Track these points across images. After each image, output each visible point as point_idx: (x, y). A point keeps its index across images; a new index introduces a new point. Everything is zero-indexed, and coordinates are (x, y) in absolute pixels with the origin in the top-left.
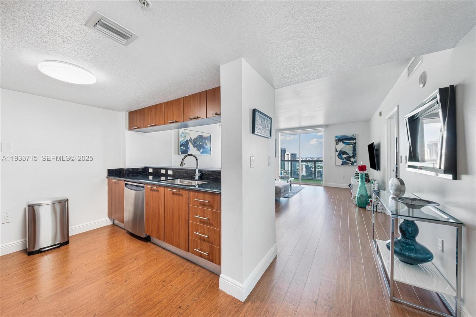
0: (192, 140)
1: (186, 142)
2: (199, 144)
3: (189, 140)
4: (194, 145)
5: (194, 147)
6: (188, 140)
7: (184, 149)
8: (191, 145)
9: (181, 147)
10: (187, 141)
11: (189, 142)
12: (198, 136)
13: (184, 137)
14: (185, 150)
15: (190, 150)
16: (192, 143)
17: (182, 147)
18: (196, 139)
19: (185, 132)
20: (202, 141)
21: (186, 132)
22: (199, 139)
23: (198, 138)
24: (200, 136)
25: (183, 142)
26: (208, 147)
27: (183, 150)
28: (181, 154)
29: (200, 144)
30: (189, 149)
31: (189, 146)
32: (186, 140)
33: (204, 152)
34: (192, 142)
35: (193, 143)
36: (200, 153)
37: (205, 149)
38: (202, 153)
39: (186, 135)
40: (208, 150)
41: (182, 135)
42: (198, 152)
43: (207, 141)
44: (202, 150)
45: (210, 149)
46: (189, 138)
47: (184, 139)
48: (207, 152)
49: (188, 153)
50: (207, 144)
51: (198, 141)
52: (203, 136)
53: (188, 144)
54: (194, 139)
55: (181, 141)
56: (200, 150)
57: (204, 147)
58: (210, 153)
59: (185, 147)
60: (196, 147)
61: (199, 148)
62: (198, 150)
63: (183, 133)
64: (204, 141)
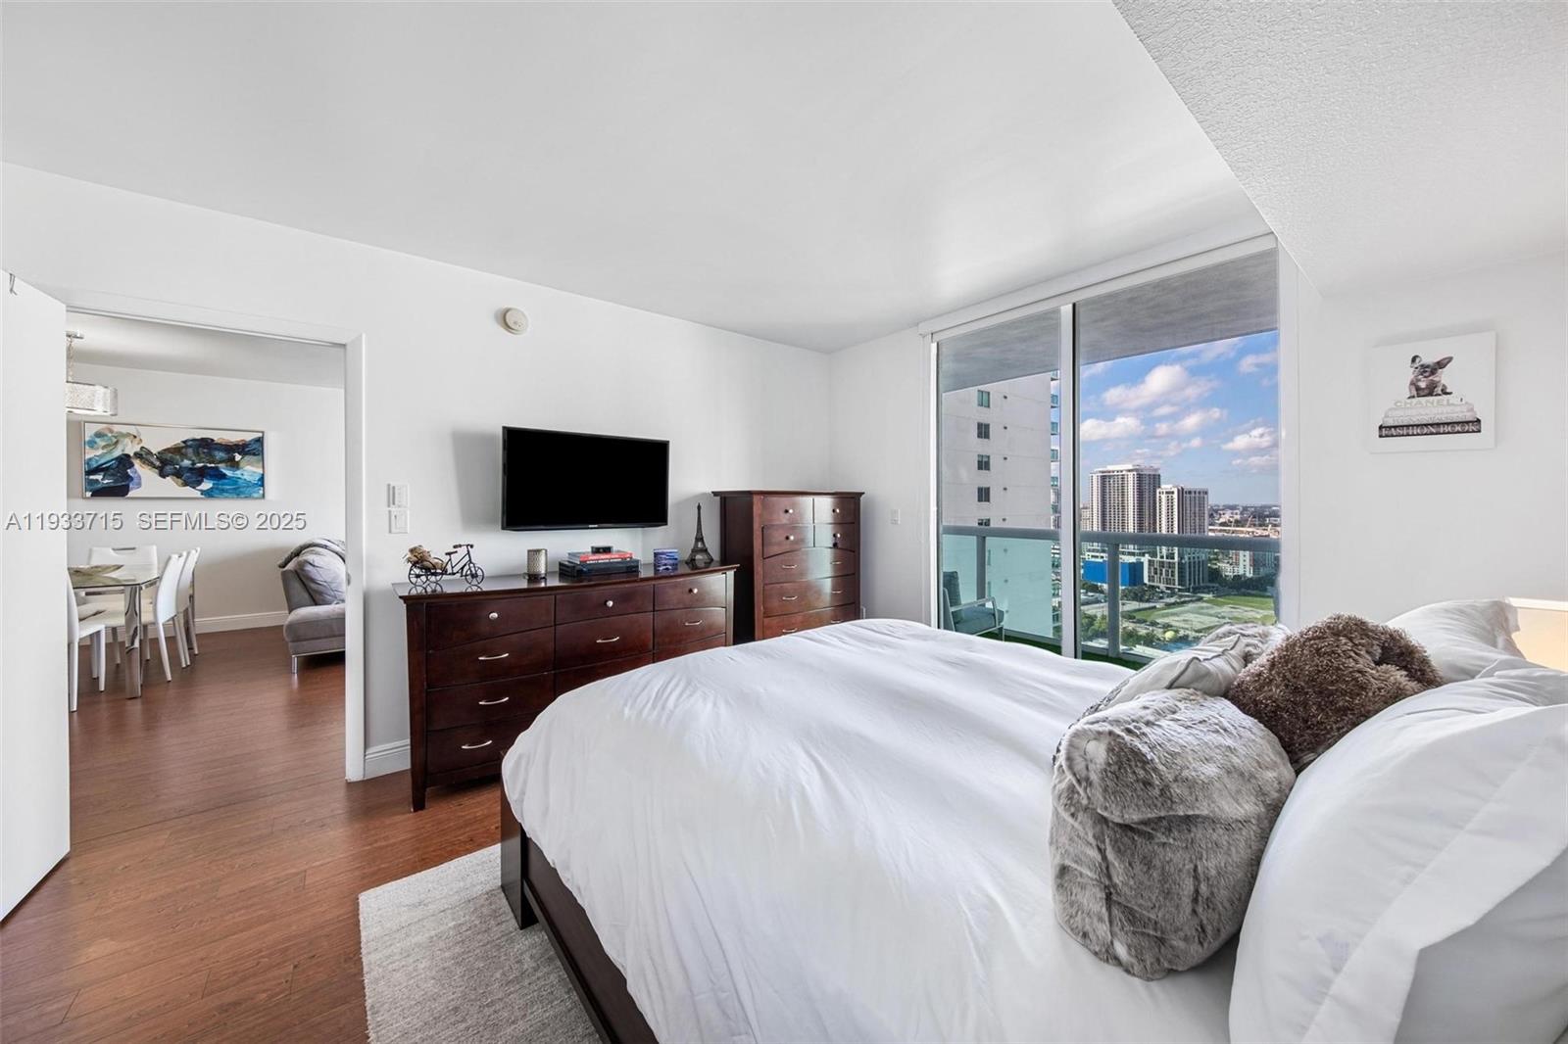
0: (149, 453)
1: (120, 463)
2: (193, 464)
3: (132, 455)
4: (160, 469)
5: (163, 475)
6: (128, 456)
7: (106, 481)
8: (141, 470)
9: (92, 477)
10: (125, 461)
11: (137, 463)
12: (184, 442)
13: (104, 447)
14: (112, 485)
15: (139, 485)
16: (152, 463)
17: (99, 477)
18: (176, 450)
19: (111, 431)
20: (213, 456)
21: (115, 430)
22: (190, 450)
23: (183, 447)
24: (194, 440)
25: (100, 463)
26: (245, 473)
27: (99, 486)
28: (92, 495)
29: (200, 465)
30: (135, 480)
31: (136, 472)
32: (117, 453)
33: (223, 491)
34: (153, 459)
35: (158, 463)
36: (198, 494)
37: (226, 481)
38: (208, 494)
39: (115, 440)
40: (249, 484)
41: (98, 440)
42: (188, 491)
43: (238, 457)
44: (207, 485)
45: (259, 480)
46: (131, 449)
47: (110, 452)
48: (241, 489)
49: (131, 494)
50: (241, 465)
51: (184, 456)
52: (212, 440)
53: (132, 465)
54: (165, 450)
55: (90, 459)
56: (199, 483)
57: (224, 476)
58: (261, 492)
59: (112, 475)
60: (178, 474)
61: (189, 478)
62: (186, 484)
63: (99, 435)
64: (220, 455)
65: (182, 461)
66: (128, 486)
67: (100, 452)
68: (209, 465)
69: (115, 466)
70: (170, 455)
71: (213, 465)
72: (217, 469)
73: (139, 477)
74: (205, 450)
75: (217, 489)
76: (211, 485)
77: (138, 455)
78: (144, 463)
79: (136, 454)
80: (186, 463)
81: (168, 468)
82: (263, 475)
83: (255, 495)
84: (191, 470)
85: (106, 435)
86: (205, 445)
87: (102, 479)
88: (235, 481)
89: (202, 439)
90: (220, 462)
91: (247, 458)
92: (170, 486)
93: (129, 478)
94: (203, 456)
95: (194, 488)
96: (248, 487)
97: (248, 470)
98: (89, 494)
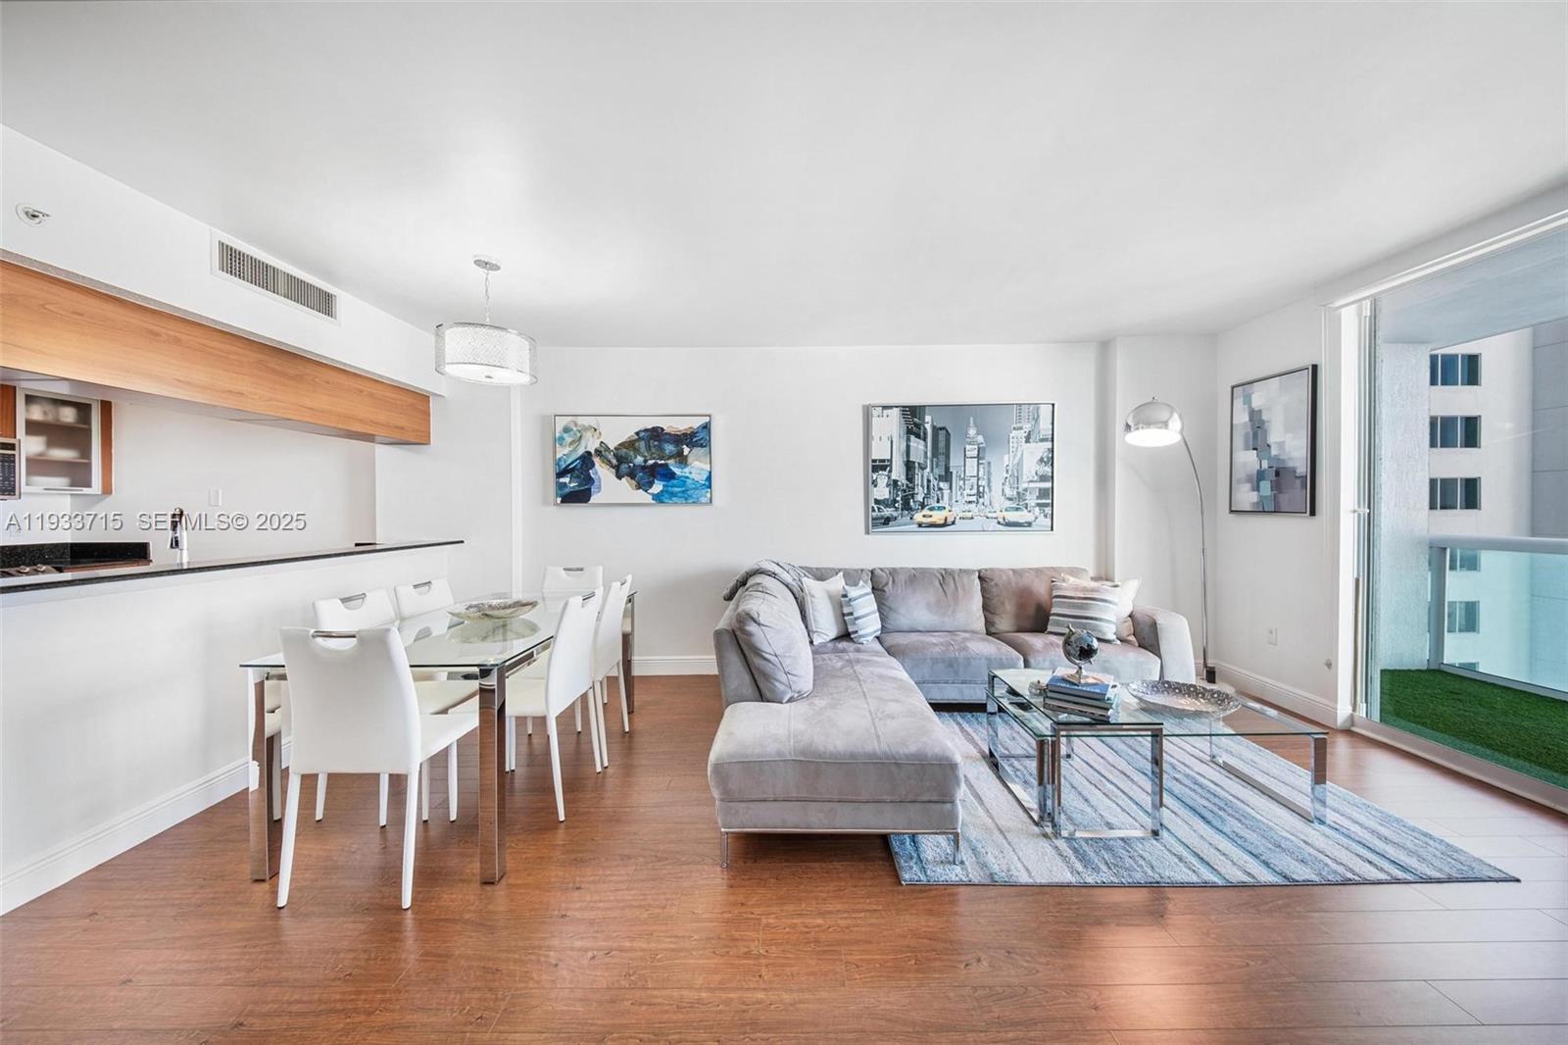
0: (607, 449)
1: (583, 462)
2: (645, 461)
3: (593, 452)
4: (617, 468)
5: (619, 477)
6: (589, 453)
7: (572, 485)
8: (602, 472)
9: (562, 480)
10: (586, 460)
11: (597, 460)
12: (637, 434)
13: (571, 444)
14: (577, 489)
15: (599, 488)
16: (609, 461)
17: (566, 480)
18: (630, 444)
19: (576, 425)
20: (660, 449)
21: (579, 423)
22: (642, 444)
23: (636, 440)
24: (646, 430)
25: (569, 461)
26: (693, 471)
27: (567, 490)
28: (562, 502)
29: (651, 462)
30: (596, 483)
31: (596, 473)
32: (581, 451)
33: (673, 495)
34: (611, 457)
35: (614, 462)
36: (648, 499)
37: (675, 482)
38: (658, 498)
39: (579, 435)
40: (699, 487)
41: (565, 435)
42: (642, 496)
43: (686, 450)
44: (658, 487)
45: (707, 480)
46: (592, 445)
47: (575, 450)
48: (689, 493)
49: (593, 500)
50: (690, 460)
51: (637, 451)
52: (662, 429)
53: (593, 465)
54: (620, 445)
55: (560, 459)
56: (651, 484)
57: (672, 476)
58: (709, 495)
59: (578, 477)
60: (632, 475)
61: (642, 478)
62: (639, 487)
63: (566, 430)
64: (669, 448)
65: (636, 457)
66: (590, 489)
67: (567, 450)
68: (660, 462)
69: (579, 466)
70: (625, 450)
71: (663, 462)
72: (666, 465)
73: (599, 479)
74: (656, 443)
75: (667, 492)
76: (661, 488)
77: (598, 452)
78: (603, 462)
79: (596, 450)
80: (639, 460)
81: (624, 467)
82: (710, 472)
83: (703, 500)
84: (643, 468)
85: (572, 430)
86: (655, 435)
87: (570, 482)
88: (684, 480)
89: (654, 429)
90: (669, 458)
91: (696, 450)
92: (625, 489)
93: (590, 480)
94: (653, 450)
95: (646, 491)
96: (696, 489)
97: (696, 467)
98: (559, 500)
